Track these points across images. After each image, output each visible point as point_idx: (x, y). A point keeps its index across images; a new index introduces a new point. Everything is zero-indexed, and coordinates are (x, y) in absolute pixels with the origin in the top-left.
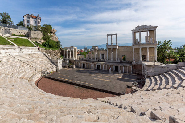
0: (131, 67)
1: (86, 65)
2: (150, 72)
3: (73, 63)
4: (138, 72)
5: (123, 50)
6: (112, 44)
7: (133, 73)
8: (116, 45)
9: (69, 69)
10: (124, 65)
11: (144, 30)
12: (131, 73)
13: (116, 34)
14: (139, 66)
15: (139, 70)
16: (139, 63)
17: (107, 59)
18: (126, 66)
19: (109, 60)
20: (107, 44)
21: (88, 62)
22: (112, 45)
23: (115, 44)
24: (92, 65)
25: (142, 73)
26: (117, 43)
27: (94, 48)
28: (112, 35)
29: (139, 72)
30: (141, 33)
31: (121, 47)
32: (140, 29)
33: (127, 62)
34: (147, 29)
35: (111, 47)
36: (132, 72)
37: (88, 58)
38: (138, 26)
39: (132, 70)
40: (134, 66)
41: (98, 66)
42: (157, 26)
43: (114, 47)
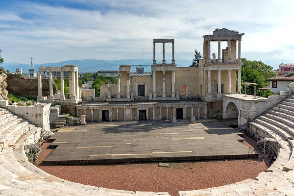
0: (205, 106)
1: (110, 114)
2: (252, 110)
3: (73, 111)
4: (215, 115)
5: (182, 75)
6: (164, 61)
7: (208, 117)
8: (173, 65)
9: (76, 129)
10: (193, 105)
11: (226, 39)
12: (204, 119)
13: (172, 41)
14: (217, 104)
15: (218, 112)
16: (218, 99)
17: (155, 96)
18: (197, 105)
19: (158, 96)
20: (154, 60)
21: (116, 106)
22: (164, 64)
23: (171, 62)
24: (128, 112)
25: (222, 116)
26: (173, 60)
27: (124, 69)
28: (164, 41)
29: (218, 114)
30: (221, 42)
31: (179, 69)
32: (219, 36)
33: (190, 97)
34: (230, 36)
35: (163, 69)
36: (206, 117)
37: (109, 97)
38: (217, 30)
39: (206, 112)
40: (211, 104)
41: (143, 112)
42: (243, 34)
43: (169, 69)
